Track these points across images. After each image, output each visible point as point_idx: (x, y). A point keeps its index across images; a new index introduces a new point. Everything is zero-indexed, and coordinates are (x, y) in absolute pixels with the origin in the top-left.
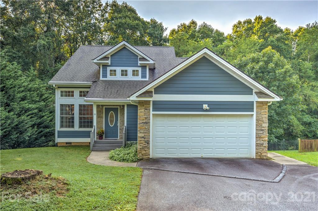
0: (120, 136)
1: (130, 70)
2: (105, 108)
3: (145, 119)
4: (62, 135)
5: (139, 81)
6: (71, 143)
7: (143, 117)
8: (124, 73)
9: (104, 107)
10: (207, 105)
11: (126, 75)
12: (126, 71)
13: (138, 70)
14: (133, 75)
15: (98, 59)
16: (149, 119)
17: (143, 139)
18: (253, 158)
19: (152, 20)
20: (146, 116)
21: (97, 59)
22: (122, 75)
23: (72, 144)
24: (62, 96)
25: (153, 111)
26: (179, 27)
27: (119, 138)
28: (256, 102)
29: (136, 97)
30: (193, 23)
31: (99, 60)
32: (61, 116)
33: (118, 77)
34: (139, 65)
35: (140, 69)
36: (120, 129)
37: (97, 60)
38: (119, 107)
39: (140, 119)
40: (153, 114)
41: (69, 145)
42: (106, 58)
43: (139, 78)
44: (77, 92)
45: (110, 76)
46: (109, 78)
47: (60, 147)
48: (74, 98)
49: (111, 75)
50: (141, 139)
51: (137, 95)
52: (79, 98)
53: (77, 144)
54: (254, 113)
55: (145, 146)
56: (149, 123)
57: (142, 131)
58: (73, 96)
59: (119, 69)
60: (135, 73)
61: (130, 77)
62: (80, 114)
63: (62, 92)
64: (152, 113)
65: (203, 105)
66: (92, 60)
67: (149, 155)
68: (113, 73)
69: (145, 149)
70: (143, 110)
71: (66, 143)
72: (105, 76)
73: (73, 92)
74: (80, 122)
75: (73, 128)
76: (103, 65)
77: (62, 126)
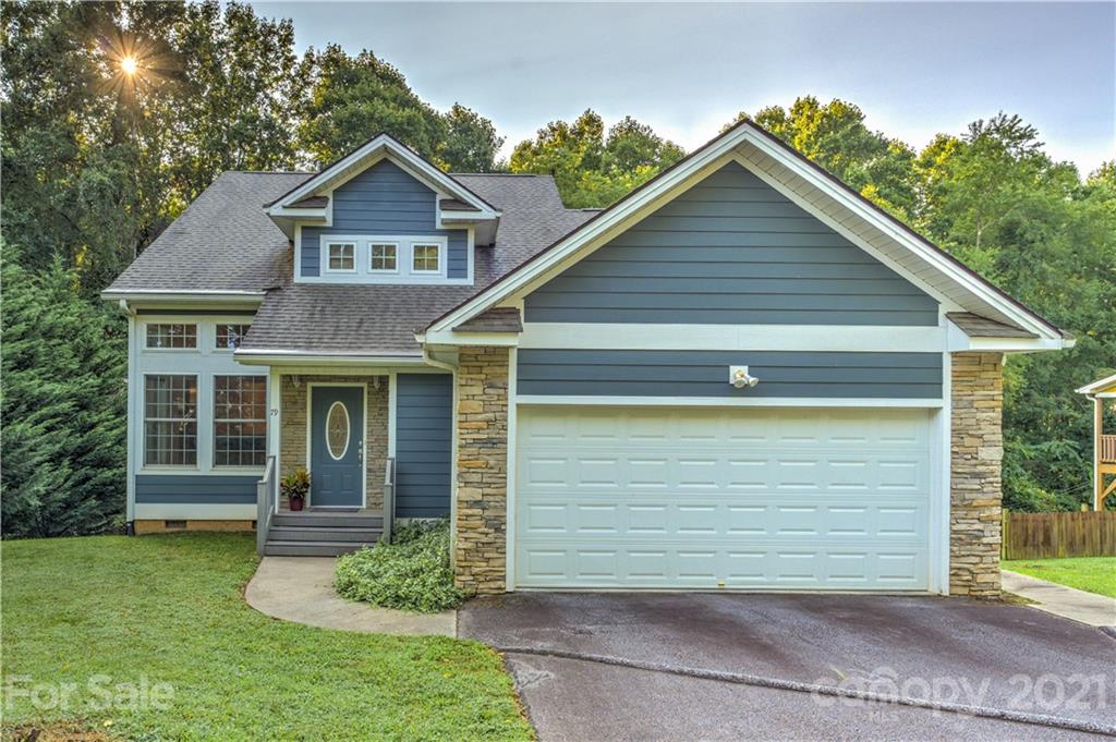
0: (368, 498)
1: (405, 244)
2: (313, 388)
3: (485, 425)
4: (152, 490)
5: (438, 287)
6: (185, 521)
7: (479, 417)
8: (383, 258)
9: (310, 385)
10: (744, 369)
11: (391, 265)
12: (391, 249)
13: (437, 247)
14: (418, 264)
15: (287, 204)
16: (505, 428)
17: (477, 511)
19: (456, 108)
20: (491, 415)
21: (281, 202)
22: (376, 264)
23: (189, 527)
24: (151, 343)
25: (518, 393)
26: (542, 135)
27: (364, 506)
28: (954, 355)
29: (454, 330)
30: (592, 121)
31: (292, 206)
32: (148, 419)
33: (362, 273)
34: (439, 226)
35: (442, 243)
36: (369, 470)
37: (284, 207)
38: (365, 385)
39: (465, 425)
40: (518, 405)
41: (176, 530)
42: (314, 200)
43: (438, 277)
44: (206, 331)
45: (328, 270)
46: (328, 275)
47: (143, 535)
48: (197, 352)
49: (334, 263)
50: (469, 512)
51: (455, 325)
52: (214, 352)
53: (208, 528)
54: (945, 403)
55: (485, 540)
56: (504, 442)
57: (476, 478)
58: (192, 343)
59: (363, 244)
60: (424, 258)
61: (404, 274)
62: (219, 413)
63: (152, 329)
64: (514, 399)
65: (728, 367)
66: (265, 206)
67: (503, 578)
68: (342, 256)
69: (486, 555)
70: (477, 390)
71: (168, 523)
72: (311, 268)
73: (192, 329)
74: (219, 444)
75: (189, 467)
76: (303, 228)
77: (151, 458)
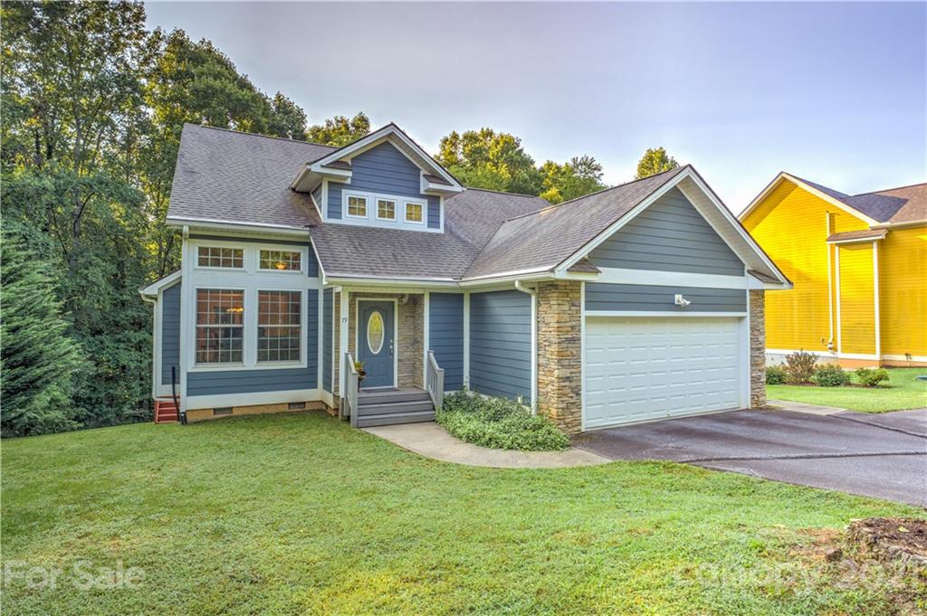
0: (398, 380)
1: (401, 202)
2: (360, 302)
3: (570, 329)
4: (200, 385)
5: (423, 233)
6: (231, 408)
7: (567, 324)
8: (387, 210)
9: (358, 299)
10: (680, 296)
12: (391, 205)
13: (421, 206)
14: (409, 217)
15: (324, 164)
16: (579, 331)
17: (567, 383)
18: (745, 408)
19: (278, 96)
20: (574, 323)
21: (321, 162)
22: (382, 214)
23: (236, 412)
24: (203, 262)
25: (586, 309)
26: (329, 124)
27: (396, 385)
28: (750, 291)
29: (568, 270)
30: (362, 122)
31: (327, 166)
32: (199, 326)
33: (371, 219)
34: (422, 192)
35: (424, 203)
36: (399, 360)
37: (322, 166)
38: (396, 300)
39: (561, 329)
40: (586, 317)
41: (225, 417)
42: (338, 164)
43: (421, 226)
44: (251, 254)
45: (348, 215)
46: (347, 219)
47: (197, 423)
48: (244, 271)
49: (352, 210)
50: (564, 384)
51: (569, 267)
52: (258, 272)
53: (252, 412)
54: (747, 314)
55: (571, 401)
56: (579, 339)
57: (566, 363)
58: (239, 264)
59: (372, 199)
60: (412, 213)
61: (400, 222)
62: (262, 319)
63: (203, 251)
64: (584, 313)
65: (674, 295)
66: (308, 164)
67: (580, 424)
68: (358, 206)
69: (573, 411)
70: (566, 307)
71: (215, 410)
72: (334, 211)
73: (239, 253)
74: (262, 344)
75: (239, 364)
76: (329, 182)
77: (200, 359)
